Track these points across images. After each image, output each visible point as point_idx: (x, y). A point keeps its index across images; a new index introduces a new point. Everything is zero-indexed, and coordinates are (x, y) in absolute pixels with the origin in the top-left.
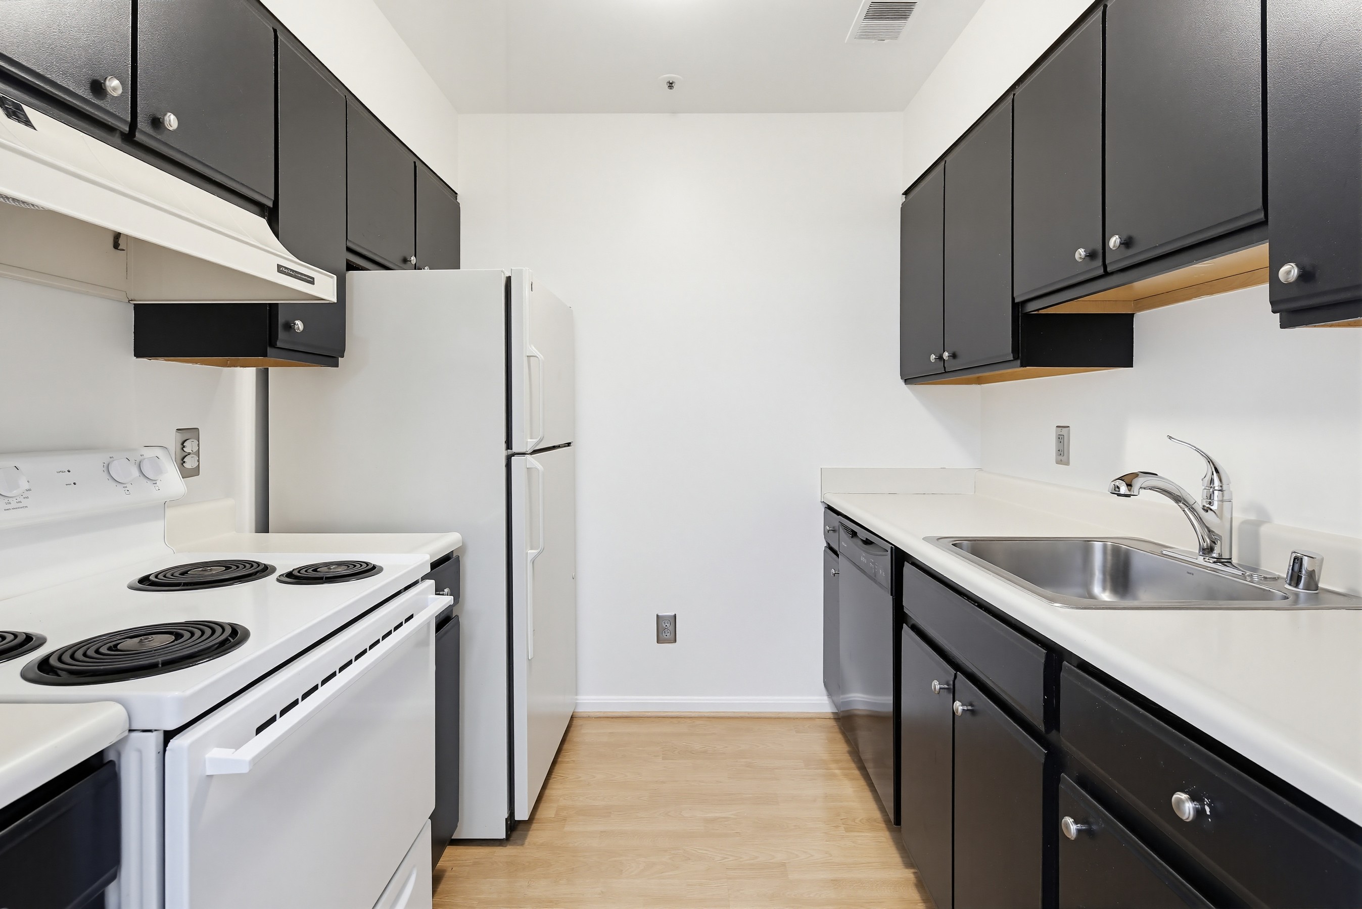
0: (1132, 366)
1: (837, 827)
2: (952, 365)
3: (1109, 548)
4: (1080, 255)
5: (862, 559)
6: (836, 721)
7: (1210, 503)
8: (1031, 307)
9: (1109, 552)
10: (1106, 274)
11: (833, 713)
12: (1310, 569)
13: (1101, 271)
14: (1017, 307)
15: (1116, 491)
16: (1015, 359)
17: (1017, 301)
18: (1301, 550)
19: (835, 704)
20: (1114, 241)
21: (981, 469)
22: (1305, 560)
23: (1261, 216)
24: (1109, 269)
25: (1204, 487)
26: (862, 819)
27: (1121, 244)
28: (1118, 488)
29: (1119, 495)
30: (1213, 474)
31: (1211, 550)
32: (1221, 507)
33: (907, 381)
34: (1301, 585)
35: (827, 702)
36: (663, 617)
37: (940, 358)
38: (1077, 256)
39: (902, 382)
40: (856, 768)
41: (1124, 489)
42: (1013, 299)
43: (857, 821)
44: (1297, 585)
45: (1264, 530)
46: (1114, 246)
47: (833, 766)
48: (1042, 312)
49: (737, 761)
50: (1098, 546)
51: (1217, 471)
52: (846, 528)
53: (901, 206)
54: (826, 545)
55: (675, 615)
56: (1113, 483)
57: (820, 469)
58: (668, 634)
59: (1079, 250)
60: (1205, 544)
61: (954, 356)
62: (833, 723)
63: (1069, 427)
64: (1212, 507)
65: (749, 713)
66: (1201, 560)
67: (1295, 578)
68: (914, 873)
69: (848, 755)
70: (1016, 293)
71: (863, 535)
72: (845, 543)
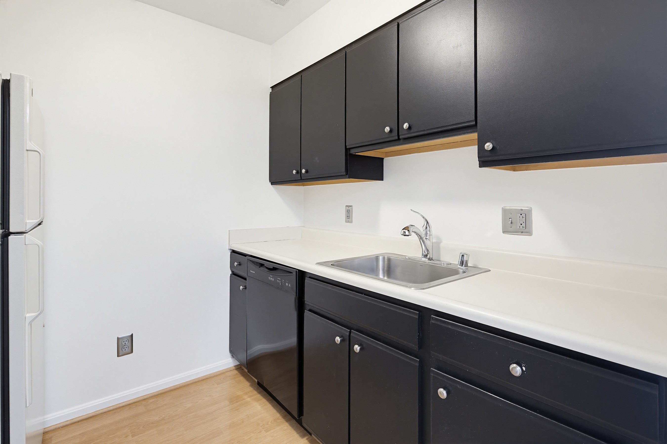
0: (383, 180)
1: (260, 432)
2: (306, 176)
3: (386, 258)
4: (387, 130)
6: (237, 370)
7: (426, 236)
8: (353, 152)
9: (386, 260)
10: (399, 139)
11: (234, 366)
12: (466, 260)
13: (397, 138)
14: (347, 150)
16: (346, 174)
17: (347, 147)
18: (463, 252)
19: (238, 360)
20: (406, 125)
21: (304, 227)
22: (465, 256)
23: (474, 123)
24: (400, 137)
25: (423, 230)
26: (272, 421)
27: (409, 127)
28: (405, 232)
29: (405, 235)
30: (427, 225)
31: (427, 256)
32: (430, 237)
33: (272, 183)
34: (463, 266)
35: (231, 361)
36: (122, 338)
37: (299, 172)
38: (386, 130)
39: (270, 184)
40: (257, 393)
41: (407, 233)
42: (346, 146)
43: (269, 423)
44: (462, 266)
45: (442, 245)
46: (406, 127)
47: (245, 397)
48: (356, 154)
49: (187, 417)
50: (381, 258)
51: (428, 223)
52: (253, 262)
53: (270, 94)
54: (230, 273)
55: (132, 334)
56: (403, 231)
58: (126, 349)
59: (386, 127)
60: (425, 254)
61: (307, 172)
62: (236, 372)
63: (352, 206)
64: (427, 237)
65: (185, 383)
66: (424, 259)
67: (462, 263)
68: (307, 439)
69: (250, 387)
70: (347, 145)
71: (271, 266)
72: (253, 271)
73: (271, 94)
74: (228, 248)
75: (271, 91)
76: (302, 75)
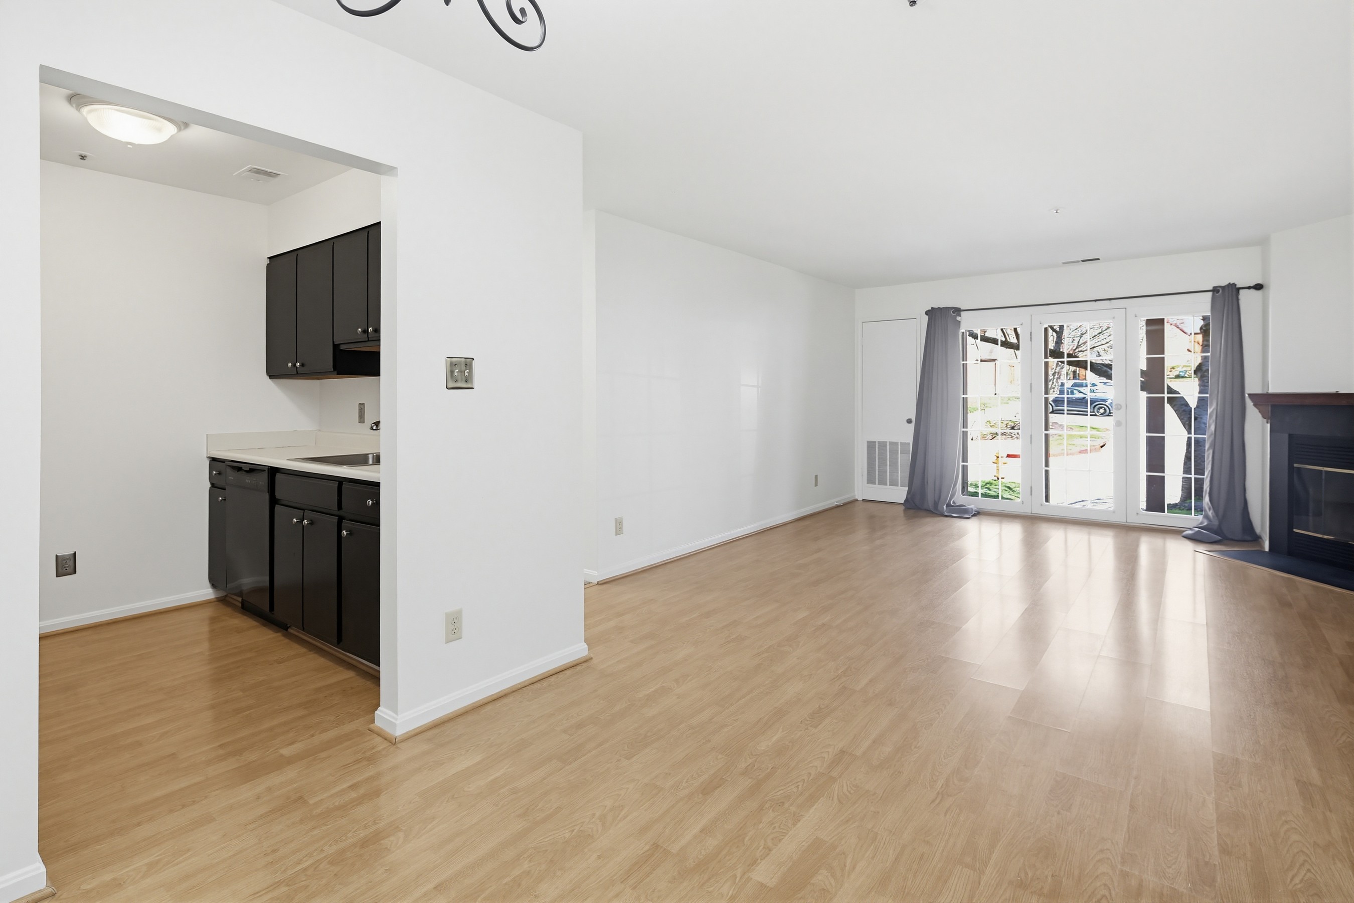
2: (301, 371)
4: (360, 331)
5: (247, 481)
8: (343, 347)
10: (368, 340)
11: (216, 597)
14: (336, 347)
15: (372, 428)
16: (334, 370)
17: (335, 343)
20: (370, 329)
21: (319, 430)
24: (370, 339)
27: (373, 330)
29: (373, 430)
33: (271, 376)
36: (62, 557)
37: (294, 365)
39: (267, 377)
41: (374, 428)
42: (333, 342)
48: (346, 350)
50: (370, 456)
52: (232, 468)
54: (209, 485)
55: (74, 553)
57: (206, 436)
58: (68, 569)
61: (302, 365)
70: (334, 340)
71: (246, 468)
72: (232, 476)
73: (268, 266)
74: (205, 456)
75: (269, 263)
76: (297, 255)
